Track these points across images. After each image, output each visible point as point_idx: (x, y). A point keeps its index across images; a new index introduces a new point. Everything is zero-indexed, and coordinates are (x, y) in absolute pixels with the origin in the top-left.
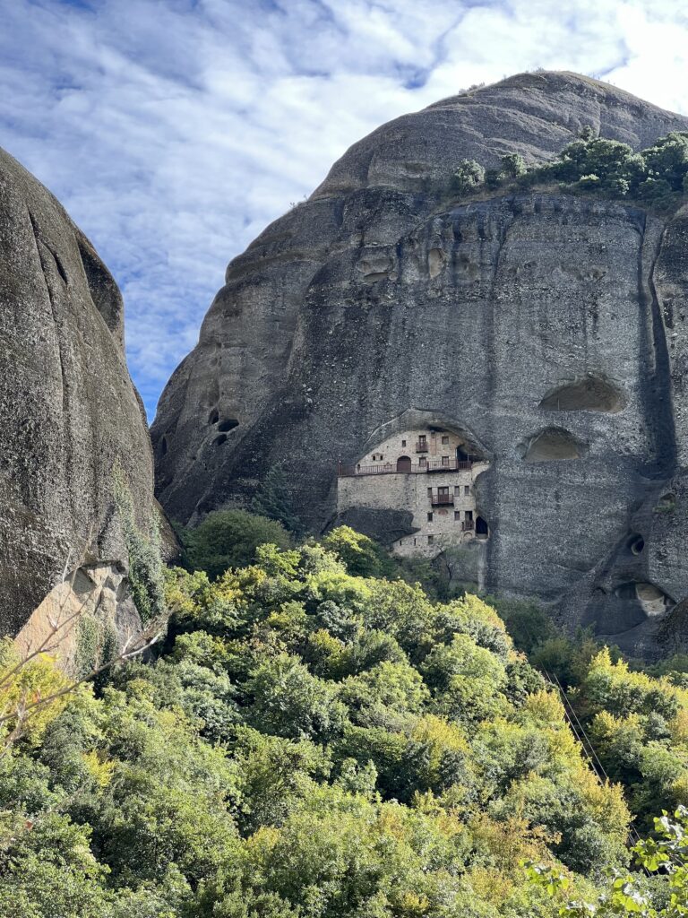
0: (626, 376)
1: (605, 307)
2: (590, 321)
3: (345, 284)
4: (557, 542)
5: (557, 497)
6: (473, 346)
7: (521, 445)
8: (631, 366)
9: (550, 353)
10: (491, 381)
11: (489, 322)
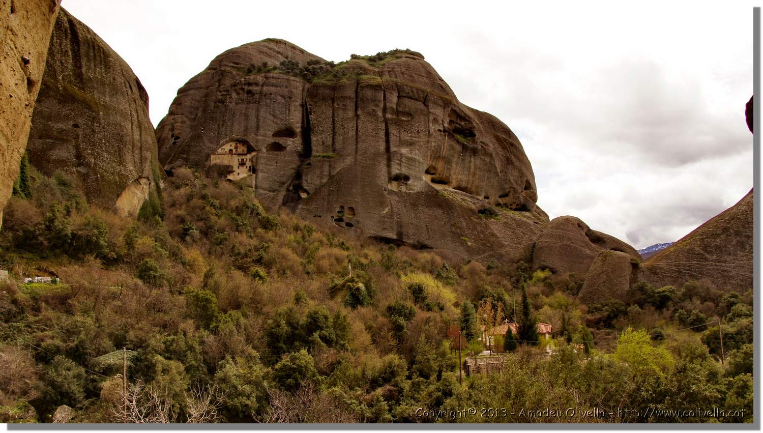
0: (298, 128)
1: (292, 108)
2: (288, 112)
3: (214, 98)
4: (276, 176)
5: (276, 163)
6: (253, 118)
7: (266, 147)
8: (299, 125)
9: (275, 120)
10: (258, 128)
11: (258, 110)
